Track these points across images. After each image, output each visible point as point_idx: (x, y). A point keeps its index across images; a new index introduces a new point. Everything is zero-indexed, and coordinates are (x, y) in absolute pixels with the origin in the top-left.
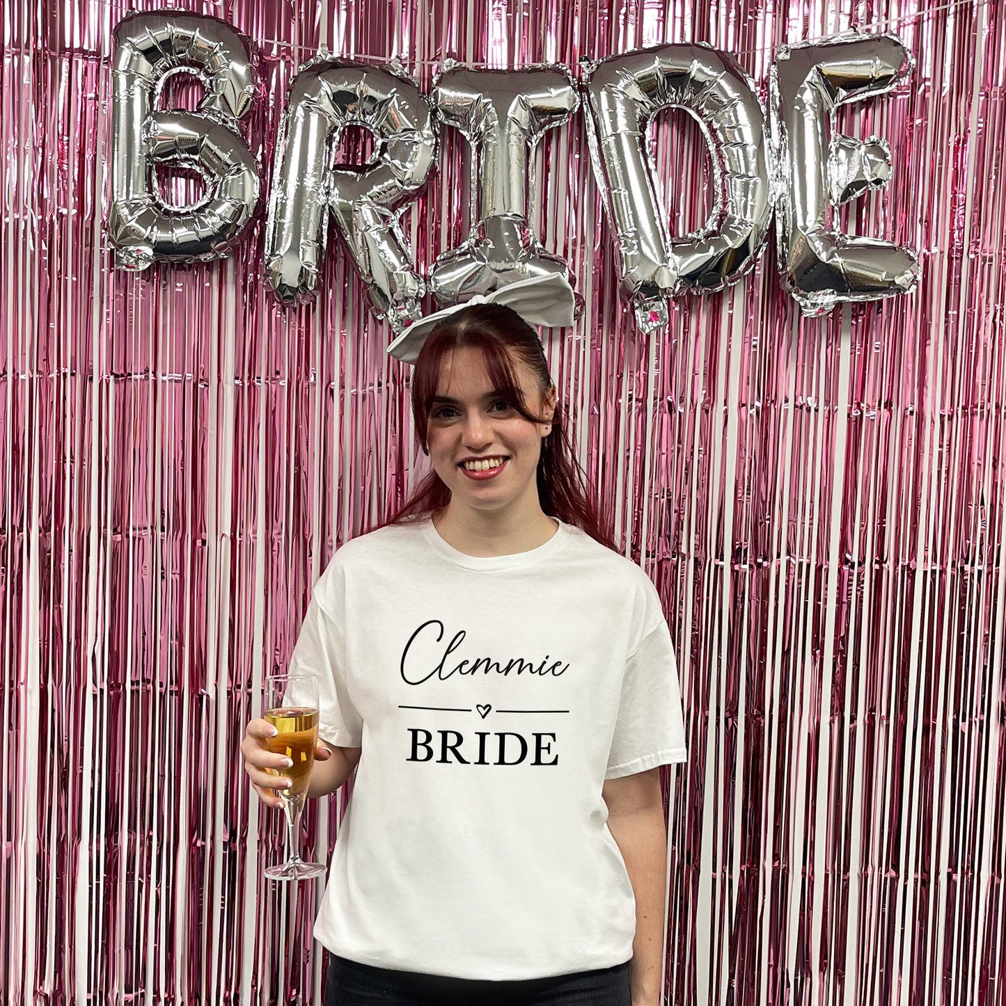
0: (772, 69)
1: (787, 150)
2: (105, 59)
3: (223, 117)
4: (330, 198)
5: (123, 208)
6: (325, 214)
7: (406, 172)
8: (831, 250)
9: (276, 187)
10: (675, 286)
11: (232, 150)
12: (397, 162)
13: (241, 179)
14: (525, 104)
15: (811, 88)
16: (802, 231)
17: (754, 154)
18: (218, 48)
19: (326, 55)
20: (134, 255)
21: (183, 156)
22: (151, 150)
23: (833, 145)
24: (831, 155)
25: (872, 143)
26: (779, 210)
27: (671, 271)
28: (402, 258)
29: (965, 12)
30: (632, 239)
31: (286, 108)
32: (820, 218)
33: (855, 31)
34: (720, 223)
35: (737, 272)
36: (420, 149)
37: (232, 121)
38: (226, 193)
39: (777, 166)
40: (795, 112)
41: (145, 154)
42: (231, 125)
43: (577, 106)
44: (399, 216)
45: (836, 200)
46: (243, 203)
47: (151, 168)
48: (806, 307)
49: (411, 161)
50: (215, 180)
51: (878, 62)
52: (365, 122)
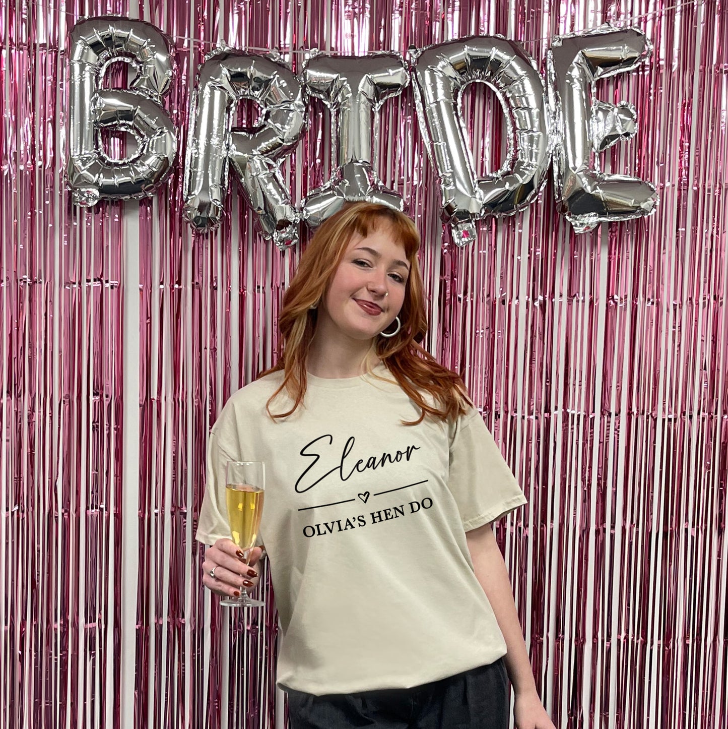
0: (548, 53)
1: (561, 112)
2: (62, 51)
3: (149, 93)
4: (229, 152)
5: (78, 161)
6: (226, 164)
7: (285, 133)
8: (593, 185)
9: (191, 144)
10: (481, 212)
11: (157, 118)
12: (279, 125)
13: (163, 139)
14: (371, 81)
15: (578, 67)
16: (573, 171)
17: (537, 115)
18: (146, 44)
19: (224, 48)
20: (86, 195)
21: (121, 122)
22: (97, 118)
23: (594, 108)
24: (592, 116)
25: (622, 106)
26: (555, 155)
27: (478, 200)
28: (283, 195)
29: (689, 11)
30: (449, 177)
31: (196, 87)
32: (586, 161)
33: (609, 25)
34: (512, 165)
35: (526, 201)
36: (295, 116)
37: (156, 96)
38: (152, 149)
39: (553, 124)
40: (566, 85)
41: (93, 121)
42: (156, 99)
43: (408, 82)
44: (279, 164)
45: (596, 148)
46: (166, 156)
47: (97, 130)
48: (576, 225)
49: (288, 124)
50: (144, 140)
51: (626, 47)
52: (253, 96)
